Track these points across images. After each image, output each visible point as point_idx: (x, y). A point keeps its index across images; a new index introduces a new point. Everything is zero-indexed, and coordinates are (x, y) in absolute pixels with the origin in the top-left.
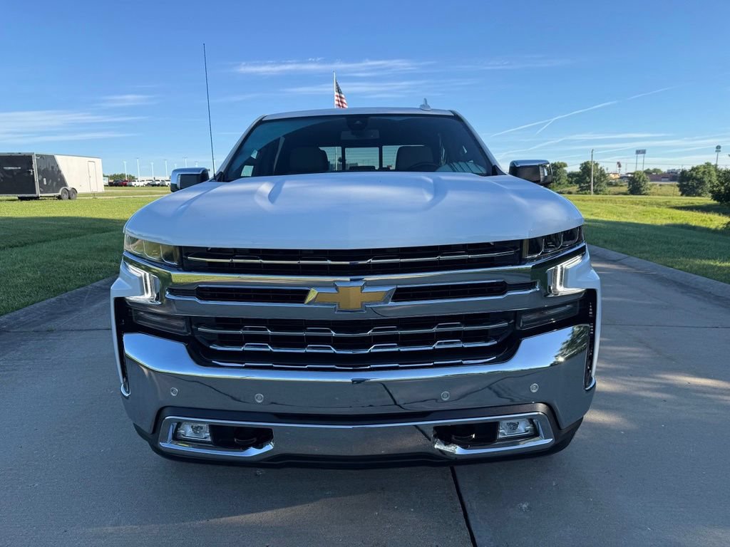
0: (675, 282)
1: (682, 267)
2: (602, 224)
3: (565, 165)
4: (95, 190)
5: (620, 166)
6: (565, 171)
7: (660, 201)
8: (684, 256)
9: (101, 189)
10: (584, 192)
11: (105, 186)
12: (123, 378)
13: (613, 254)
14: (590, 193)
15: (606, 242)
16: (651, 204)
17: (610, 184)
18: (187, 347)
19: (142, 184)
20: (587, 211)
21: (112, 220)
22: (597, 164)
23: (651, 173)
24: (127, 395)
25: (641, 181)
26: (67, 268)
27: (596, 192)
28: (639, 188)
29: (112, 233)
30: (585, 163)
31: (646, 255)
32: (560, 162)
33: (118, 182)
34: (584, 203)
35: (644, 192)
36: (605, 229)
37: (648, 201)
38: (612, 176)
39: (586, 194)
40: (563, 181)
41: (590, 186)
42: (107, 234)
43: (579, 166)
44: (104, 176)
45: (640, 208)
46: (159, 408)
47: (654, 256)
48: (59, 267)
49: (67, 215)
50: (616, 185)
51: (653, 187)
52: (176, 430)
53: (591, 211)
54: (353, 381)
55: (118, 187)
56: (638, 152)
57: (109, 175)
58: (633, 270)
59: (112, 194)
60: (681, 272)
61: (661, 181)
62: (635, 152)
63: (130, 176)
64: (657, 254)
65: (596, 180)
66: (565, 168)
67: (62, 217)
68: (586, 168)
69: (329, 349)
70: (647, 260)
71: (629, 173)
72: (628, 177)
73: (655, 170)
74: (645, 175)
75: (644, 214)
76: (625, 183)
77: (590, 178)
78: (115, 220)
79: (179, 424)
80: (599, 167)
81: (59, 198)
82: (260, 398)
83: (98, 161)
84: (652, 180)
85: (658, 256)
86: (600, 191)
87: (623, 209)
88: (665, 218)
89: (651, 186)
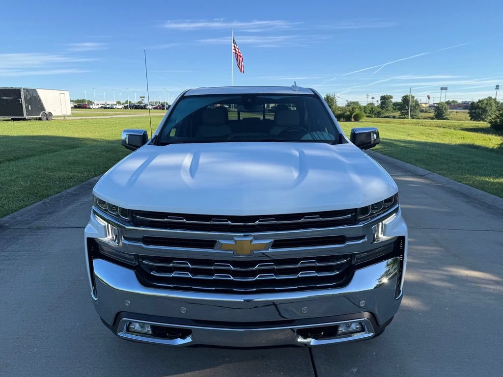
0: (462, 194)
1: (467, 182)
2: (415, 145)
3: (391, 97)
4: (65, 114)
5: (429, 98)
6: (391, 102)
7: (456, 124)
8: (469, 173)
9: (69, 112)
10: (403, 117)
11: (72, 108)
12: (93, 286)
13: (421, 171)
14: (408, 118)
15: (416, 160)
16: (450, 127)
17: (422, 111)
18: (135, 272)
19: (97, 107)
20: (405, 132)
21: (78, 138)
22: (413, 97)
23: (450, 104)
24: (96, 299)
25: (443, 108)
26: (48, 178)
27: (412, 117)
28: (441, 114)
29: (78, 149)
30: (405, 96)
31: (444, 172)
32: (388, 95)
33: (80, 105)
34: (403, 126)
35: (445, 117)
36: (416, 150)
37: (448, 124)
38: (424, 105)
39: (405, 118)
40: (390, 108)
41: (408, 112)
42: (75, 150)
43: (401, 98)
44: (71, 101)
45: (442, 130)
46: (117, 312)
47: (449, 173)
48: (43, 178)
49: (46, 134)
50: (426, 112)
51: (452, 113)
52: (129, 325)
53: (408, 132)
54: (245, 301)
55: (80, 109)
56: (442, 89)
57: (74, 100)
58: (434, 183)
59: (77, 115)
60: (466, 186)
61: (456, 109)
62: (440, 89)
63: (89, 101)
64: (451, 171)
65: (412, 108)
66: (392, 100)
67: (43, 136)
68: (406, 100)
69: (229, 277)
70: (444, 176)
71: (435, 104)
72: (435, 106)
73: (453, 102)
74: (446, 104)
75: (444, 134)
76: (432, 110)
77: (408, 106)
78: (80, 138)
79: (130, 323)
80: (415, 99)
81: (40, 119)
82: (183, 310)
83: (67, 93)
84: (451, 108)
85: (452, 173)
86: (415, 115)
87: (431, 131)
88: (458, 138)
89: (450, 112)
